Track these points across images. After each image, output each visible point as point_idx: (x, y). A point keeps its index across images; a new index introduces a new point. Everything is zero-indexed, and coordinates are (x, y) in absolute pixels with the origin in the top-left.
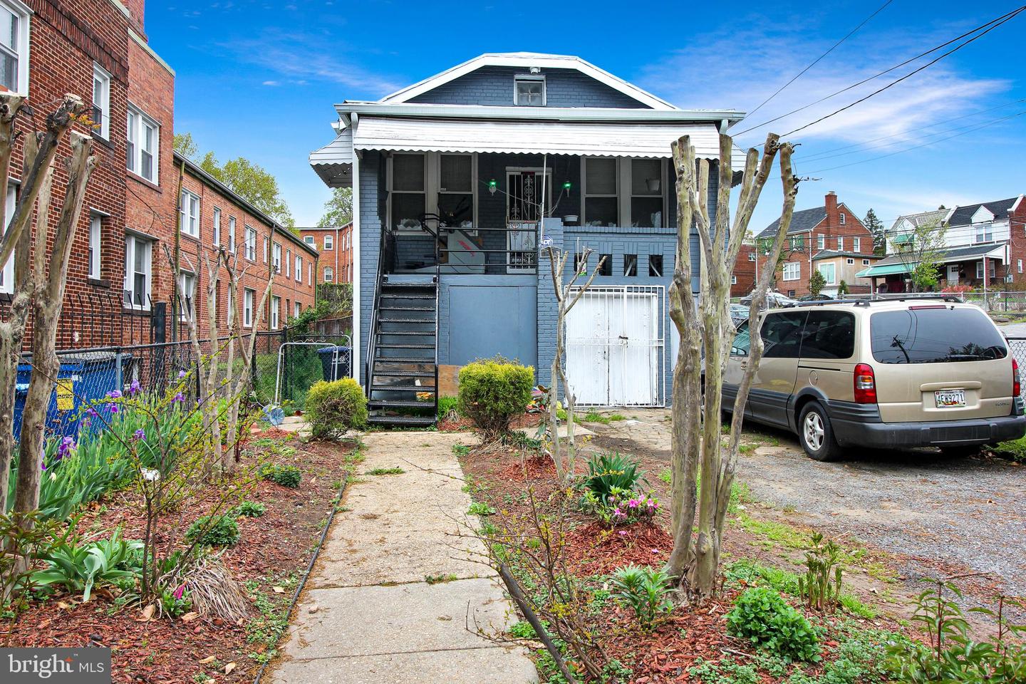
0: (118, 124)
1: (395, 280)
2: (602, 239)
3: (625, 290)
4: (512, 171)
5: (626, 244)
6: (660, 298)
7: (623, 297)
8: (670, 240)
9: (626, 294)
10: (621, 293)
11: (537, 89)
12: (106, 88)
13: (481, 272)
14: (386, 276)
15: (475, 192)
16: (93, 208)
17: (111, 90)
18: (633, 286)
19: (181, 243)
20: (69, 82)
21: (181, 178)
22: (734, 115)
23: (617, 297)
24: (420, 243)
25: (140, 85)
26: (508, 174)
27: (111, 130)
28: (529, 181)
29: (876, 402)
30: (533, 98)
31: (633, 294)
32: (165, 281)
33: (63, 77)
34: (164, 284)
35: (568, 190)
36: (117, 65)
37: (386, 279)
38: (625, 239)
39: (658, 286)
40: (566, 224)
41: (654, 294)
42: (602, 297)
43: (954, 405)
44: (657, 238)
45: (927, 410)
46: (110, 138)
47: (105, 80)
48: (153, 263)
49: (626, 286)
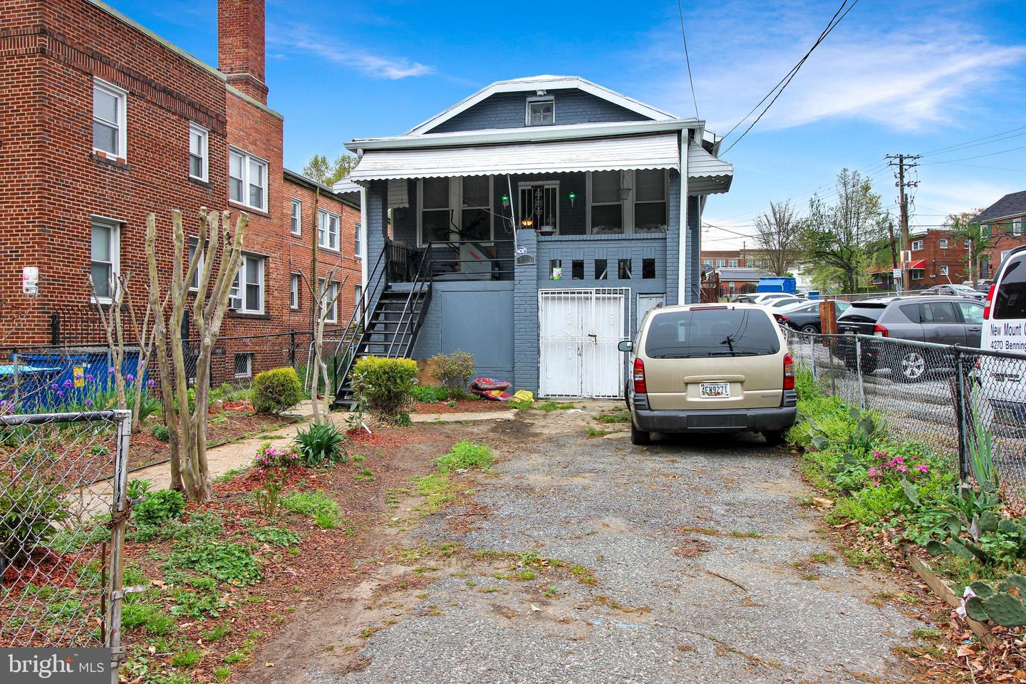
0: (218, 166)
1: (398, 287)
2: (574, 246)
3: (594, 292)
4: (524, 186)
5: (597, 251)
6: (626, 299)
7: (591, 299)
8: (639, 245)
9: (594, 296)
10: (589, 295)
11: (548, 109)
12: (205, 139)
13: (488, 278)
14: (390, 284)
15: (491, 206)
16: (192, 236)
17: (209, 141)
18: (601, 288)
19: (319, 256)
20: (166, 141)
21: (317, 201)
22: (693, 124)
23: (587, 299)
24: (445, 253)
25: (246, 132)
26: (520, 189)
27: (209, 173)
28: (539, 194)
29: (646, 392)
30: (545, 117)
31: (601, 295)
32: (276, 290)
33: (159, 138)
34: (276, 292)
35: (572, 200)
36: (215, 120)
37: (390, 287)
38: (595, 246)
39: (624, 288)
40: (543, 234)
41: (620, 295)
42: (573, 299)
43: (718, 396)
44: (626, 243)
45: (690, 399)
46: (209, 179)
47: (204, 133)
48: (265, 275)
49: (594, 289)
